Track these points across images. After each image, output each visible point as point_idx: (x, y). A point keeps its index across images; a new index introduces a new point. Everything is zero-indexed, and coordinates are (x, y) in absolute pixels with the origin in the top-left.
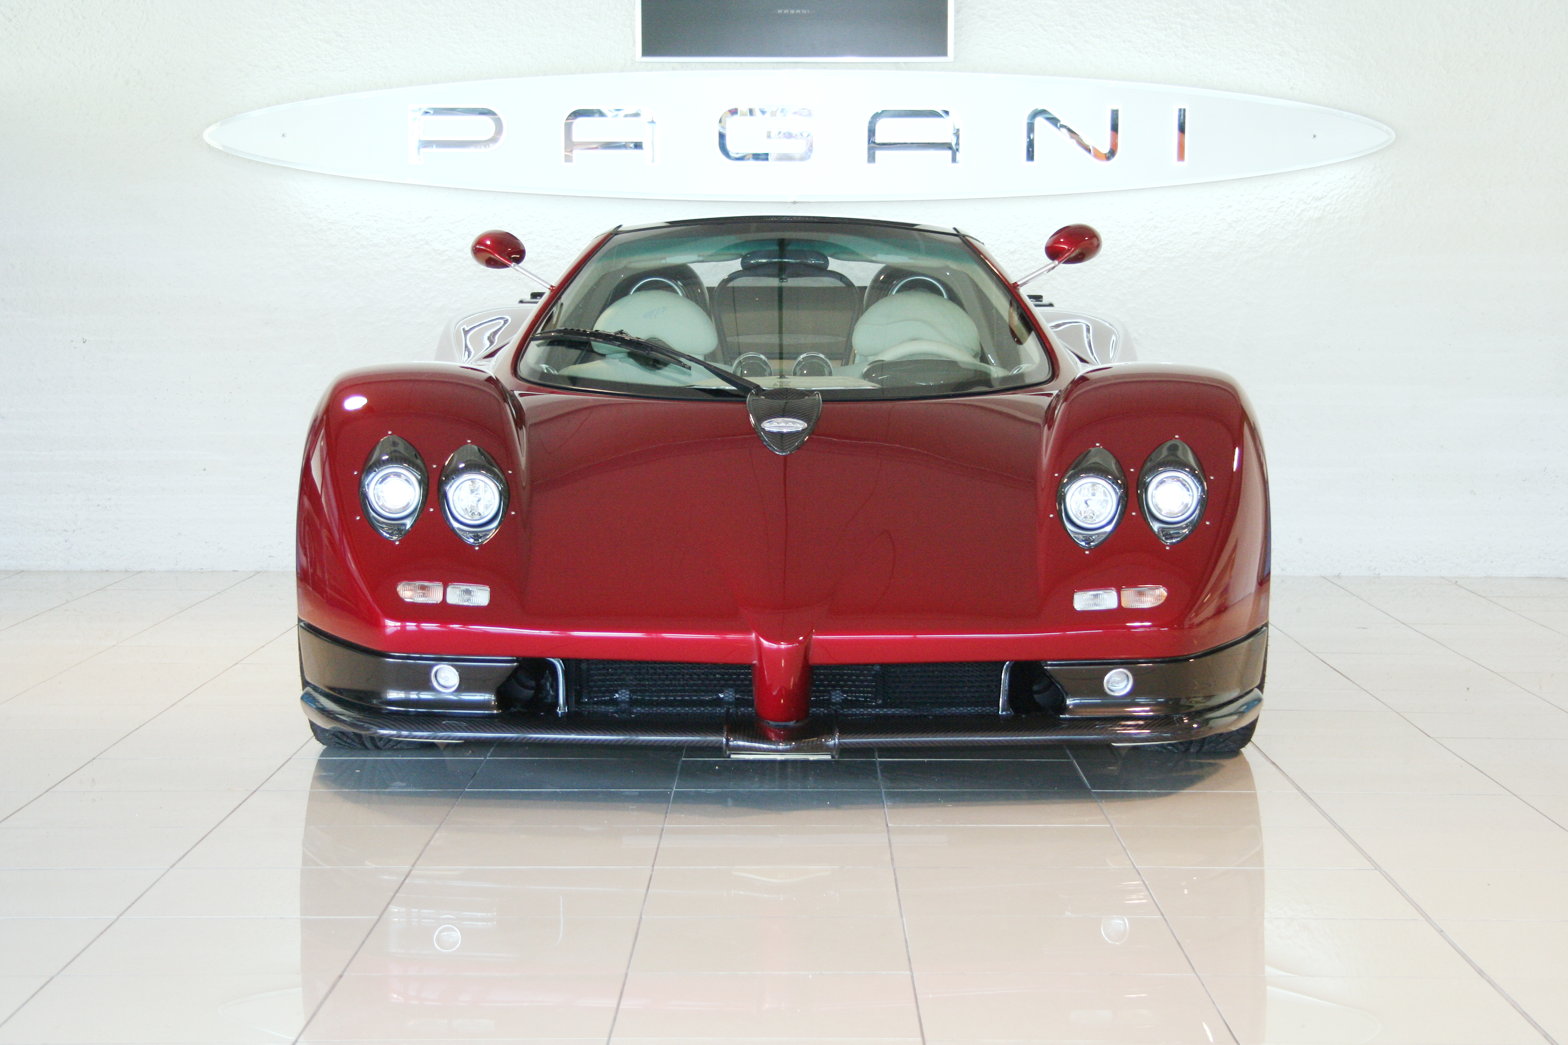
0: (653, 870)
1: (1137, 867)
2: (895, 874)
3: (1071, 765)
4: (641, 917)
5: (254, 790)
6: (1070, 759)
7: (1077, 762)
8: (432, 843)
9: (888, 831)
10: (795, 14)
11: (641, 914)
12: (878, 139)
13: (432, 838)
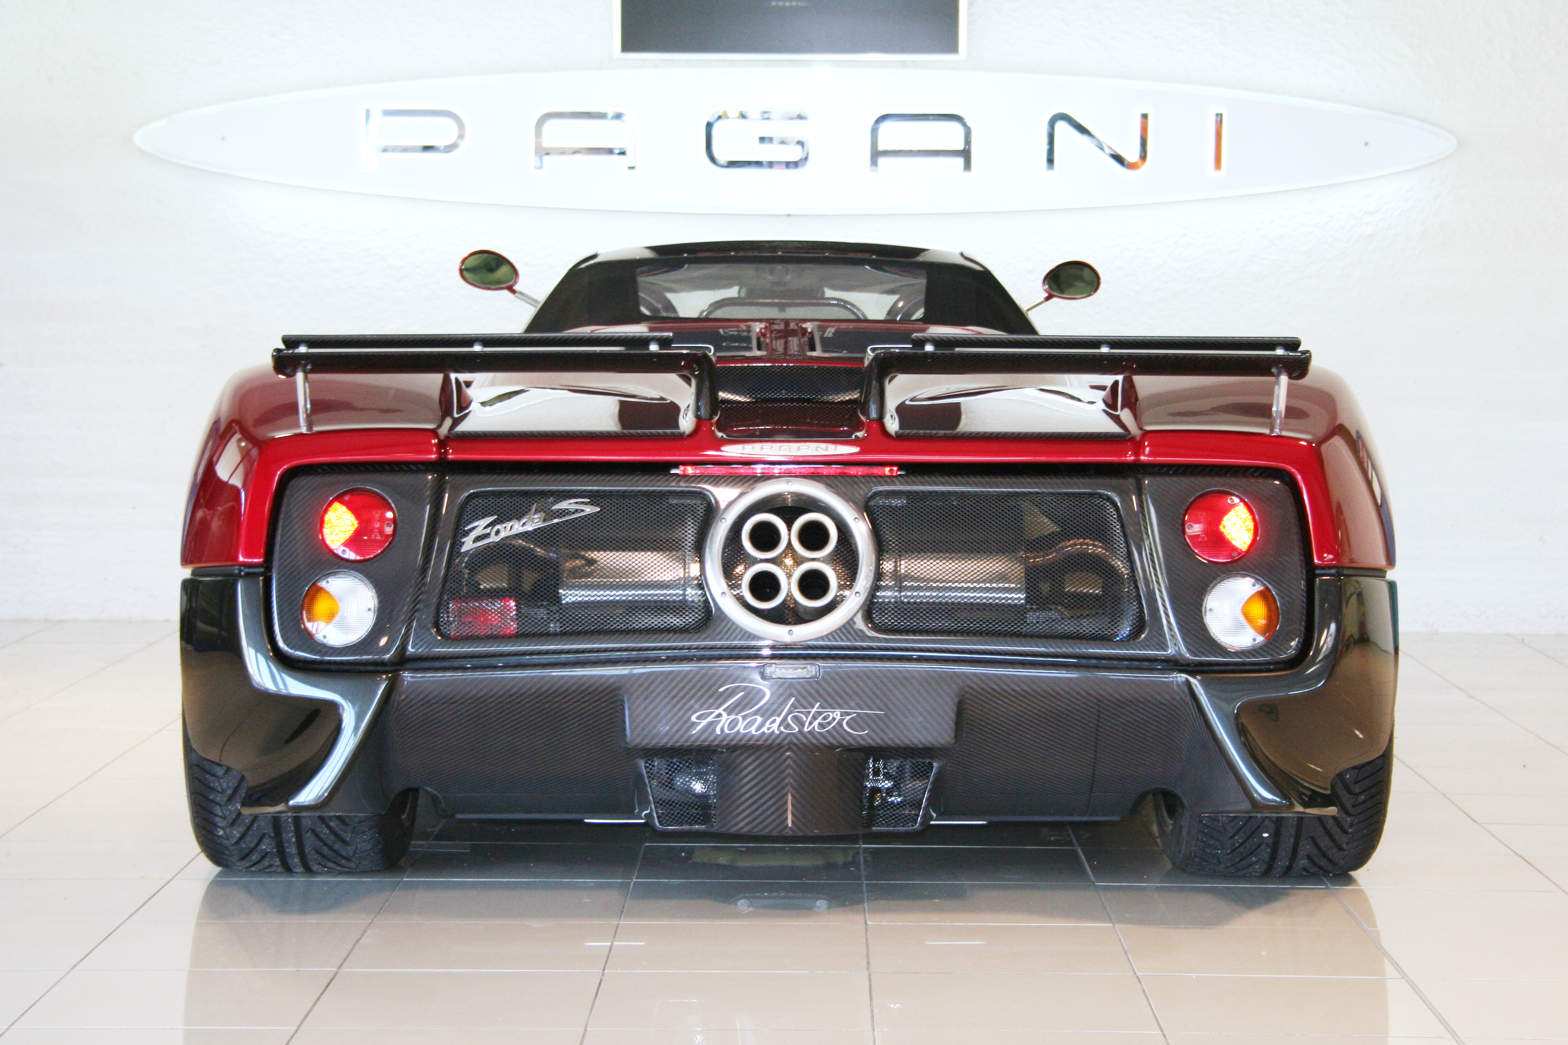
0: (603, 974)
1: (1138, 974)
2: (870, 980)
3: (1074, 854)
4: (586, 1030)
5: (170, 878)
6: (1074, 846)
7: (1082, 850)
8: (362, 941)
9: (866, 930)
10: (791, 7)
11: (586, 1026)
12: (881, 147)
13: (363, 935)
